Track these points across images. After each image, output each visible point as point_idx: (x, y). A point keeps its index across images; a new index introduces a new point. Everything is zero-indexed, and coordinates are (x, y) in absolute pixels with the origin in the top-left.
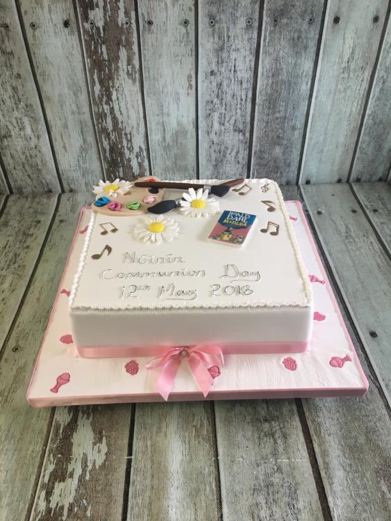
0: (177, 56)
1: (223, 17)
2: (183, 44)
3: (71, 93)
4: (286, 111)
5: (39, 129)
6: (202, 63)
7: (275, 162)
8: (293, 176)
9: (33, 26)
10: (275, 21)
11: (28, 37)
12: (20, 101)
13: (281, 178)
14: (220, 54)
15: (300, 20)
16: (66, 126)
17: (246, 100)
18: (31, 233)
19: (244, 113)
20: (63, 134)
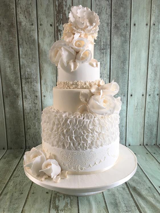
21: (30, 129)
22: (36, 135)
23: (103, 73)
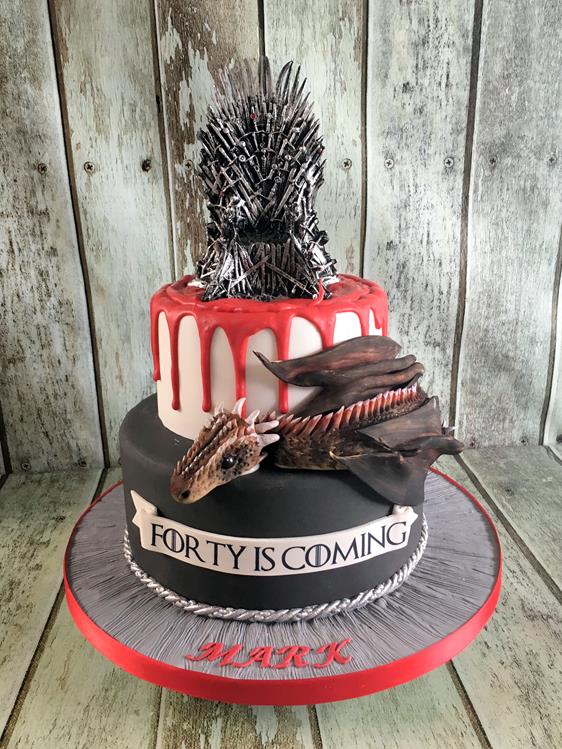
0: (331, 216)
1: (406, 154)
2: (342, 197)
3: (143, 279)
4: (517, 310)
5: (77, 344)
6: (372, 228)
7: (499, 400)
8: (532, 425)
9: (89, 167)
10: (493, 161)
11: (78, 185)
12: (50, 296)
13: (511, 430)
14: (404, 213)
15: (534, 160)
16: (127, 339)
17: (449, 293)
18: (44, 539)
19: (444, 316)
20: (120, 353)
21: (19, 365)
22: (56, 396)
23: (437, 21)
